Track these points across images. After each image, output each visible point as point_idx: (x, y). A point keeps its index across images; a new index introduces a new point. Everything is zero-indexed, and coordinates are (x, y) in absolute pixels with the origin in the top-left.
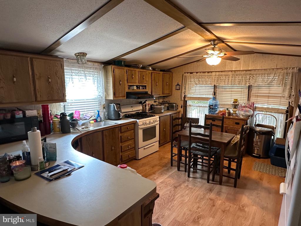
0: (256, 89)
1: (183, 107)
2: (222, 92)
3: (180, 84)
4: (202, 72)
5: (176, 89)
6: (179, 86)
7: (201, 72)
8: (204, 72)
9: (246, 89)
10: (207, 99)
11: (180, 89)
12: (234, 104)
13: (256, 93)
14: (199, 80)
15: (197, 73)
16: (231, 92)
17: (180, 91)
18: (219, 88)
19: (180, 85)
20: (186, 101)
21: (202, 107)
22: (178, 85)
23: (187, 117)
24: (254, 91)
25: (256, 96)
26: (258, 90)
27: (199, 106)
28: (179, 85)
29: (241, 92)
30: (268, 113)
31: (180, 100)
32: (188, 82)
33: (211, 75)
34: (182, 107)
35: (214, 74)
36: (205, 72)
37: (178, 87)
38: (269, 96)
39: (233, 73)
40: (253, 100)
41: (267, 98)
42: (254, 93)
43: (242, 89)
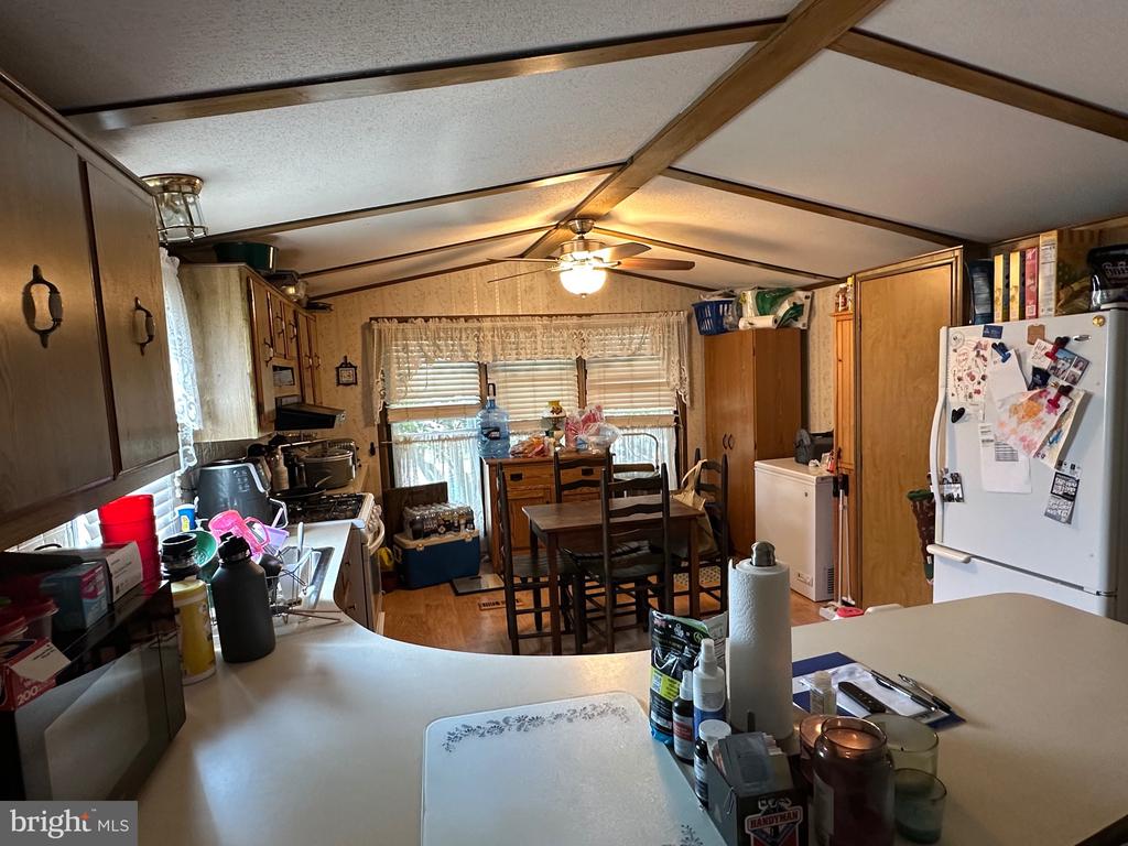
0: (600, 367)
1: (377, 451)
2: (506, 382)
3: (357, 363)
4: (447, 317)
5: (339, 384)
6: (351, 371)
7: (440, 318)
8: (451, 318)
9: (570, 369)
10: (462, 411)
11: (356, 384)
12: (555, 415)
13: (600, 381)
14: (435, 344)
15: (426, 319)
16: (534, 380)
17: (358, 389)
18: (497, 371)
19: (356, 368)
20: (389, 427)
21: (449, 439)
22: (346, 365)
23: (398, 486)
24: (593, 374)
25: (600, 387)
26: (604, 372)
27: (439, 440)
28: (352, 366)
29: (561, 380)
30: (636, 431)
31: (362, 424)
32: (396, 352)
33: (479, 329)
34: (372, 452)
35: (487, 324)
36: (457, 318)
37: (346, 375)
38: (632, 385)
39: (545, 322)
40: (593, 398)
41: (629, 389)
42: (594, 381)
43: (561, 369)
